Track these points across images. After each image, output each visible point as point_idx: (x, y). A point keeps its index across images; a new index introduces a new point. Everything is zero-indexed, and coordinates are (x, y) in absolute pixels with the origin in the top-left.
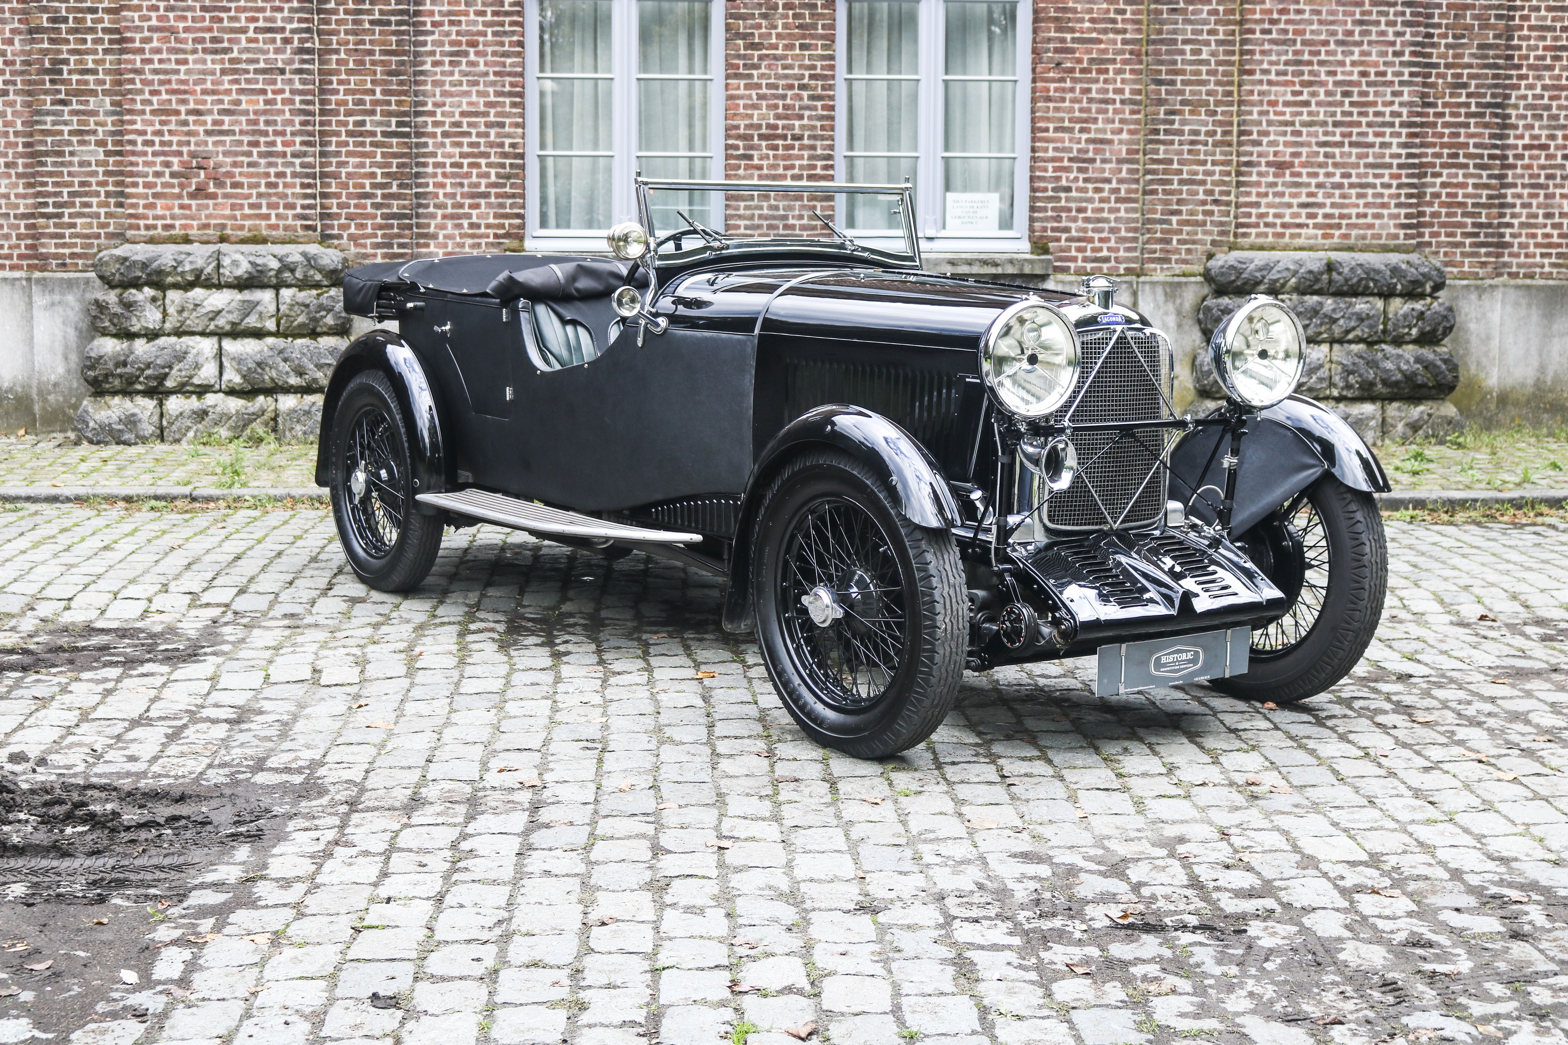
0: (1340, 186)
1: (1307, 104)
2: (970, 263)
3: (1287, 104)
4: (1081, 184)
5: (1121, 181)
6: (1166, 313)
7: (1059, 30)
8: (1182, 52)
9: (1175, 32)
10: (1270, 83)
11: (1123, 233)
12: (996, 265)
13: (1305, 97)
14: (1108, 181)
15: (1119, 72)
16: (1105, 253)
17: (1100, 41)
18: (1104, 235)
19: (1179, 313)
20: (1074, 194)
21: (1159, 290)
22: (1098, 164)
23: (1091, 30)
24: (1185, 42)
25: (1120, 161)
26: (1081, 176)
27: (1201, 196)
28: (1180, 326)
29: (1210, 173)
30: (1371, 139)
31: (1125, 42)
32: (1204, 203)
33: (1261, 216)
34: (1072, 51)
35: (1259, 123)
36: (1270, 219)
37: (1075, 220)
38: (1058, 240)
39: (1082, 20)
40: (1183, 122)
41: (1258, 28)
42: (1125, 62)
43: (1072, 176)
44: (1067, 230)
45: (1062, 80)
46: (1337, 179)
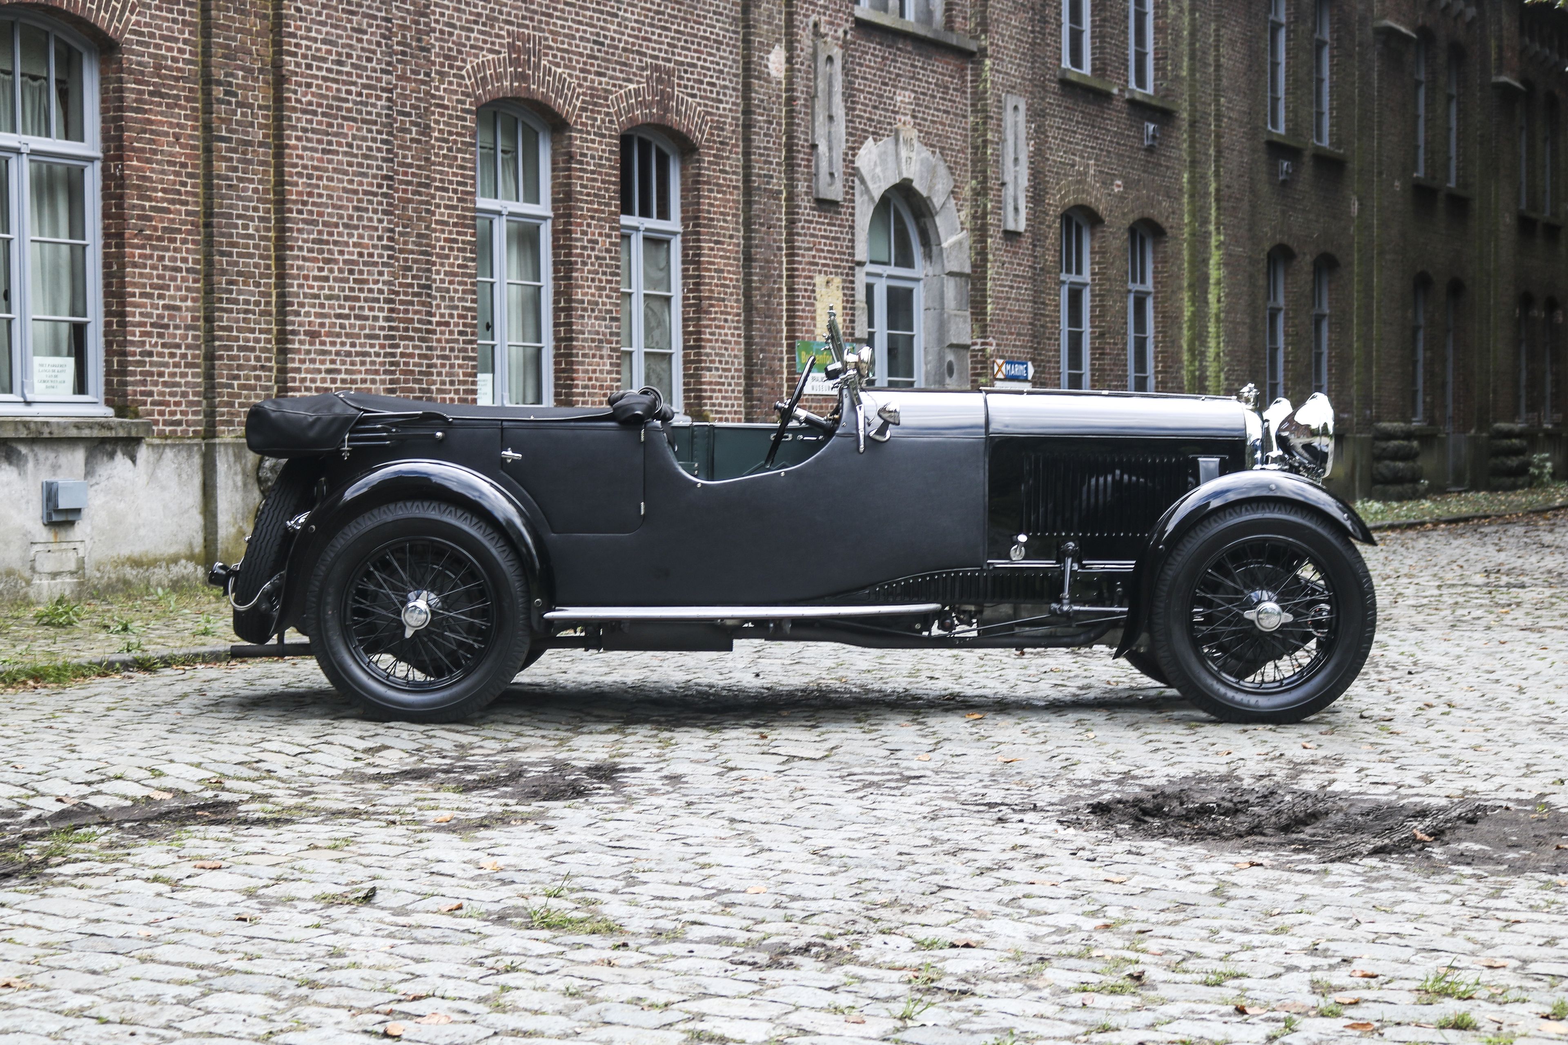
0: (348, 354)
1: (326, 279)
2: (91, 426)
3: (315, 278)
4: (159, 349)
5: (188, 347)
6: (236, 474)
7: (141, 197)
8: (236, 226)
9: (231, 207)
10: (304, 259)
11: (191, 398)
12: (110, 428)
13: (325, 273)
14: (178, 346)
15: (184, 241)
16: (178, 417)
17: (168, 211)
18: (177, 399)
19: (244, 473)
20: (155, 359)
21: (230, 451)
22: (171, 330)
23: (163, 200)
24: (239, 217)
25: (188, 328)
26: (160, 341)
27: (253, 363)
28: (245, 485)
29: (258, 341)
30: (366, 312)
31: (188, 213)
32: (255, 368)
33: (303, 380)
34: (150, 219)
35: (298, 295)
36: (308, 384)
37: (156, 384)
38: (145, 404)
39: (155, 190)
40: (240, 292)
41: (295, 208)
42: (188, 232)
43: (154, 341)
44: (151, 394)
45: (143, 247)
46: (347, 348)
